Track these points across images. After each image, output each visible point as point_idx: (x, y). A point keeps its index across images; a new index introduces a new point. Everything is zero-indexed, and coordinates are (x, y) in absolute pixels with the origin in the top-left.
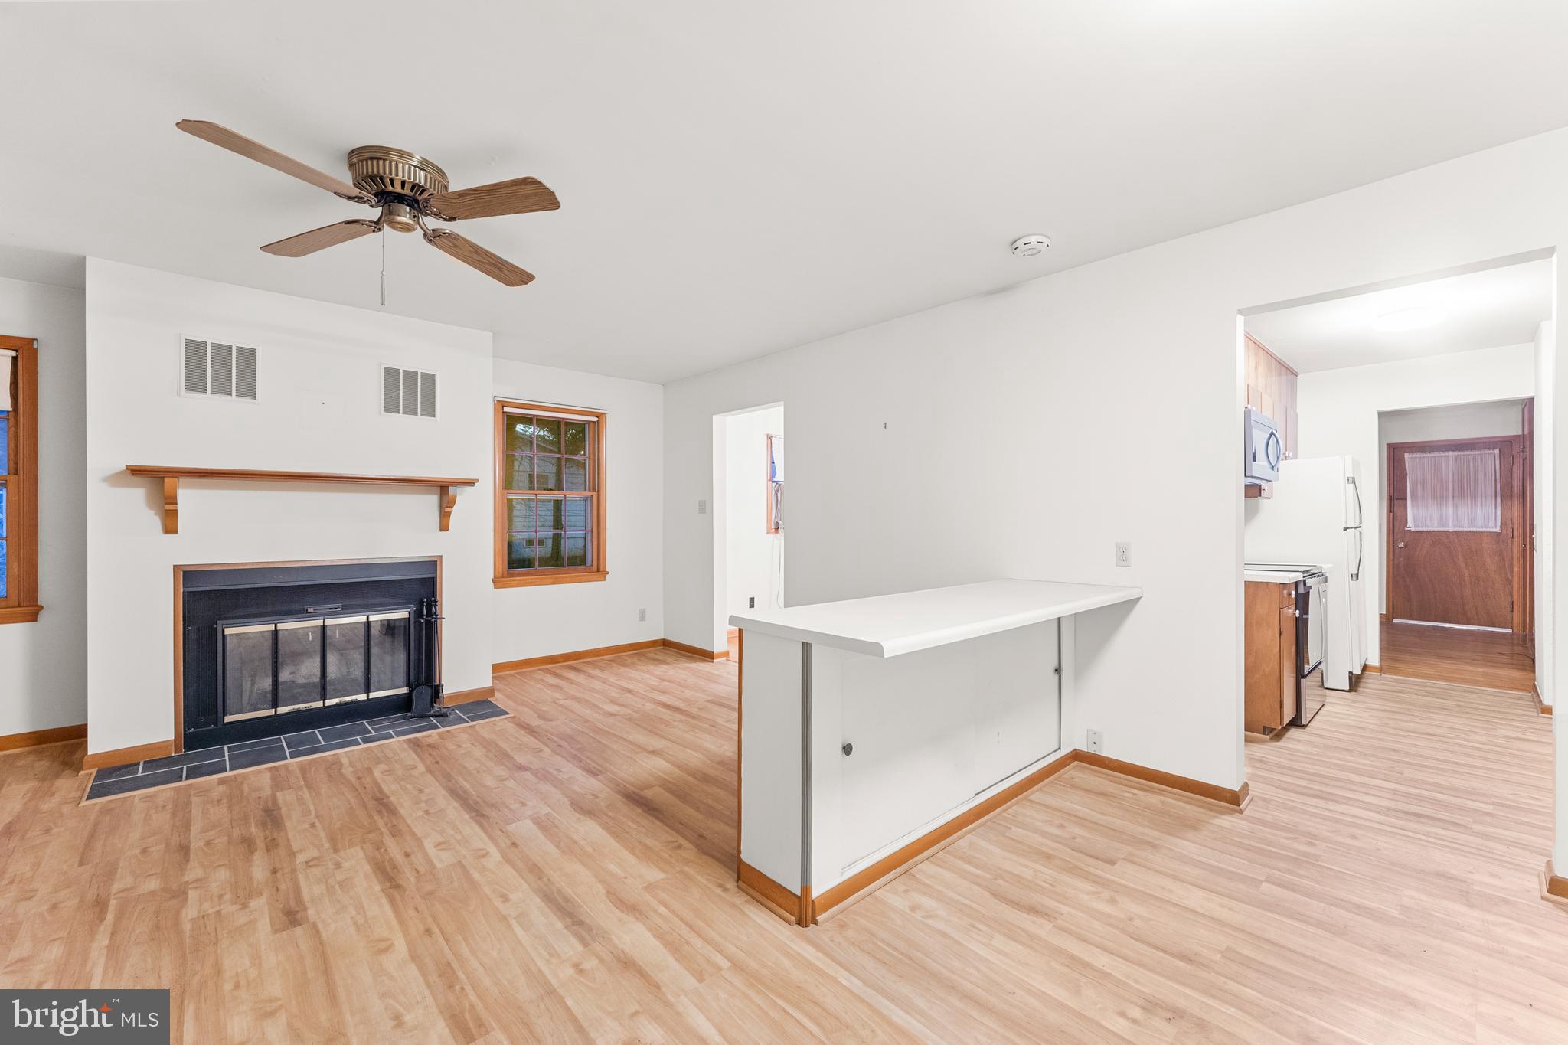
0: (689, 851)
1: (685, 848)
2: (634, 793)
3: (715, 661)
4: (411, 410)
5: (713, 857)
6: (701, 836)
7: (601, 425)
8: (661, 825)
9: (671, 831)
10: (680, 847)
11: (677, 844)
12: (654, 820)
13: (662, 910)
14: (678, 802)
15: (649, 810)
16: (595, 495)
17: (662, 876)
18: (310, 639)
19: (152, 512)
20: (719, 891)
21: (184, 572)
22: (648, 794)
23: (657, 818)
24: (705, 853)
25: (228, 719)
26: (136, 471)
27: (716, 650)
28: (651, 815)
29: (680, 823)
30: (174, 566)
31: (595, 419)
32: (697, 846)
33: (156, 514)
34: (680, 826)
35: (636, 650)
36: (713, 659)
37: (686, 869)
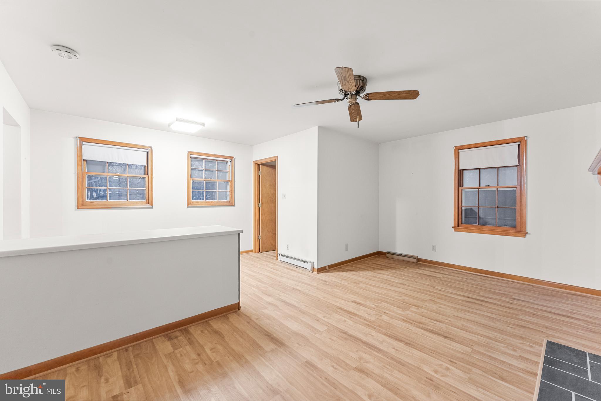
0: (254, 318)
1: (255, 319)
2: (280, 347)
5: (246, 316)
6: (249, 323)
8: (264, 328)
9: (260, 325)
10: (257, 319)
11: (258, 320)
12: (267, 330)
13: (262, 303)
14: (257, 340)
15: (270, 336)
17: (263, 311)
20: (247, 307)
22: (272, 346)
23: (266, 331)
24: (248, 317)
28: (269, 333)
29: (256, 328)
32: (251, 319)
34: (256, 327)
37: (256, 312)
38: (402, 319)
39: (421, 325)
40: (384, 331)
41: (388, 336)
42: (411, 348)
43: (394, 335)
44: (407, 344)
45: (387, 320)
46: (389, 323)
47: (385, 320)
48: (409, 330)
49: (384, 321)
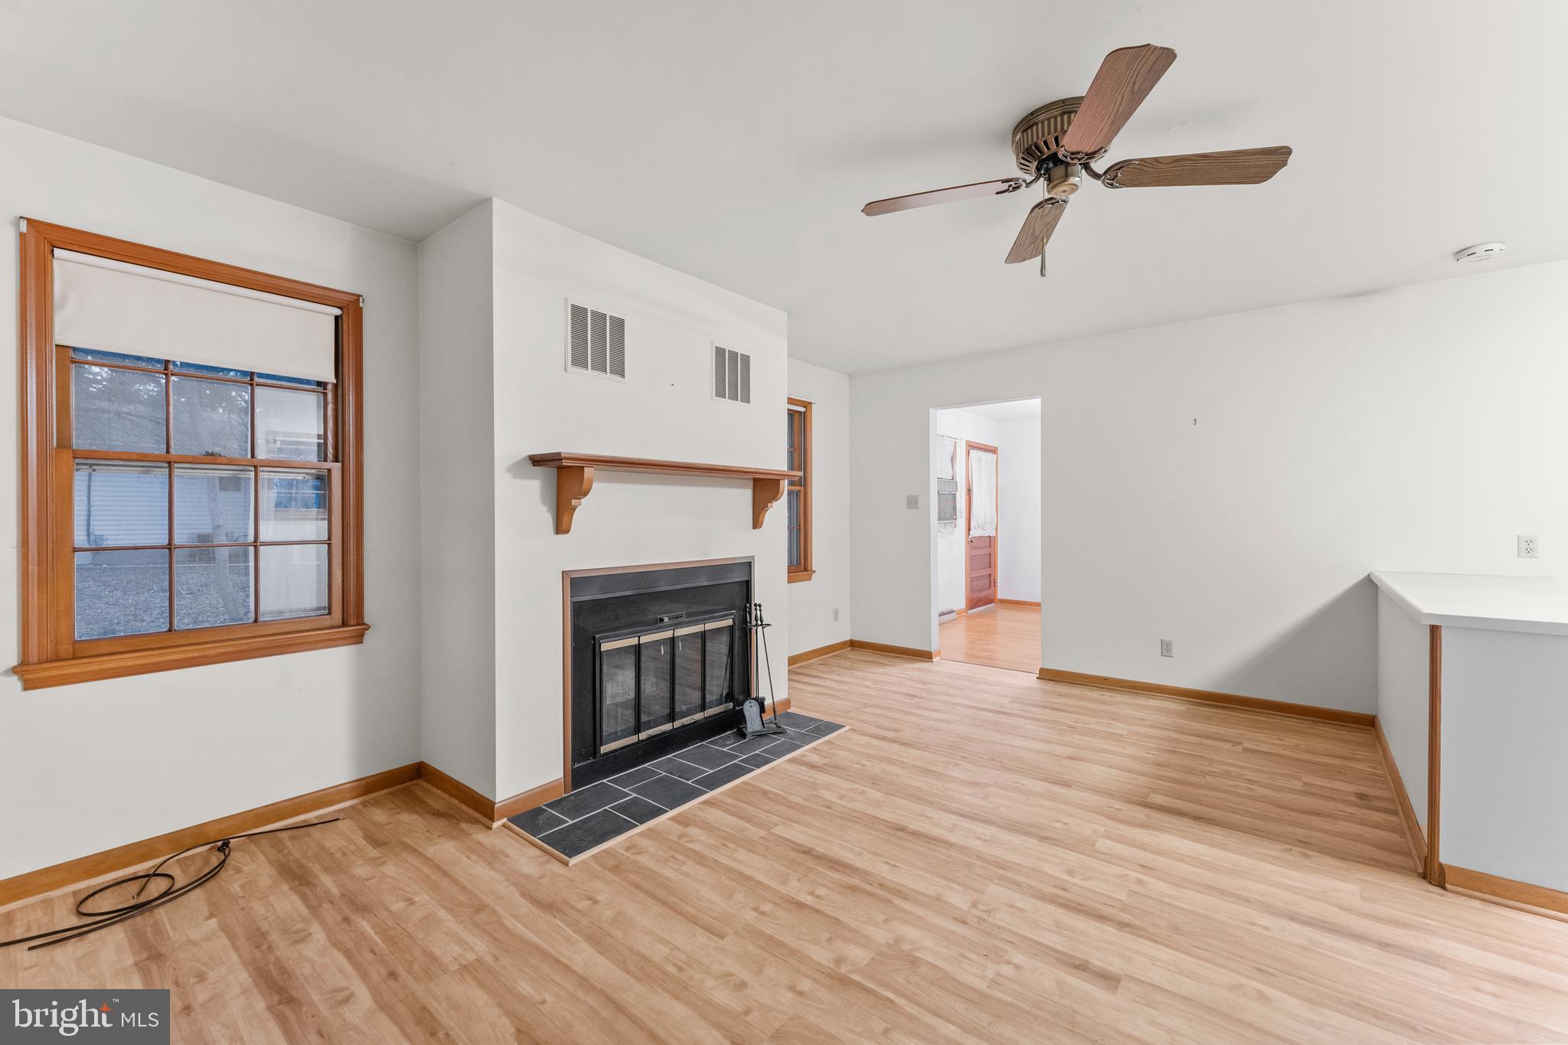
3: (934, 660)
4: (734, 397)
7: (808, 414)
16: (802, 489)
18: (663, 653)
19: (545, 509)
21: (571, 578)
25: (604, 749)
26: (537, 461)
27: (933, 649)
30: (563, 572)
31: (803, 409)
33: (549, 511)
35: (833, 652)
36: (931, 658)
38: (905, 899)
39: (855, 881)
40: (954, 854)
41: (943, 842)
42: (895, 822)
43: (930, 846)
44: (902, 829)
45: (951, 889)
46: (945, 878)
47: (956, 886)
48: (892, 863)
49: (959, 884)
